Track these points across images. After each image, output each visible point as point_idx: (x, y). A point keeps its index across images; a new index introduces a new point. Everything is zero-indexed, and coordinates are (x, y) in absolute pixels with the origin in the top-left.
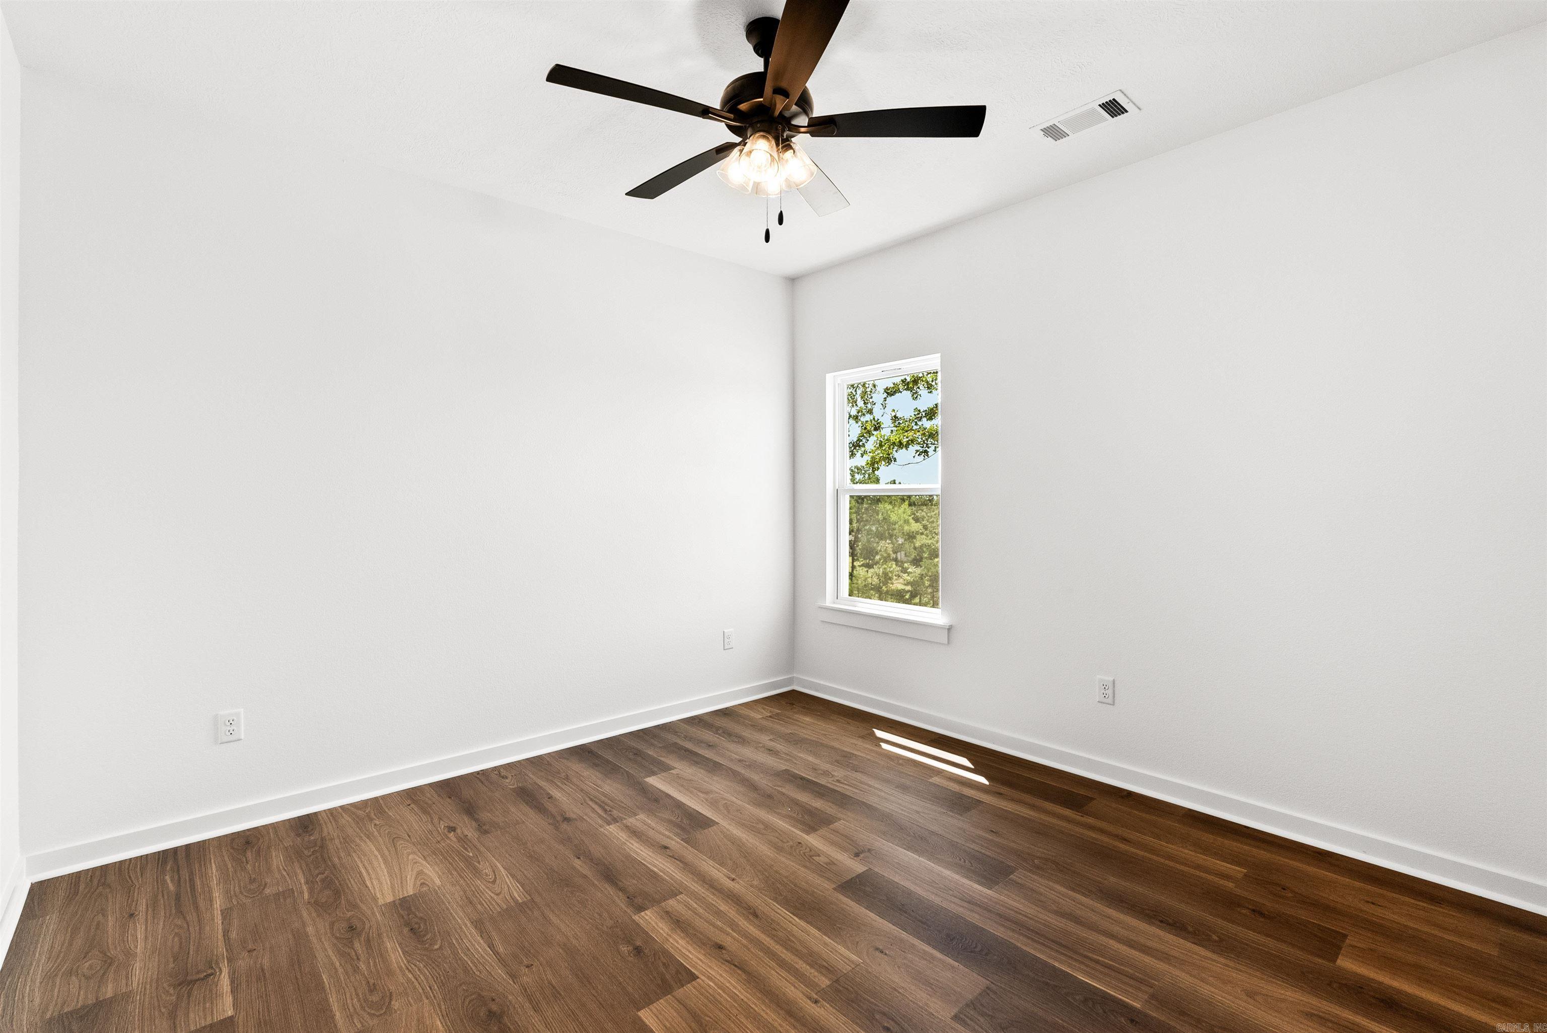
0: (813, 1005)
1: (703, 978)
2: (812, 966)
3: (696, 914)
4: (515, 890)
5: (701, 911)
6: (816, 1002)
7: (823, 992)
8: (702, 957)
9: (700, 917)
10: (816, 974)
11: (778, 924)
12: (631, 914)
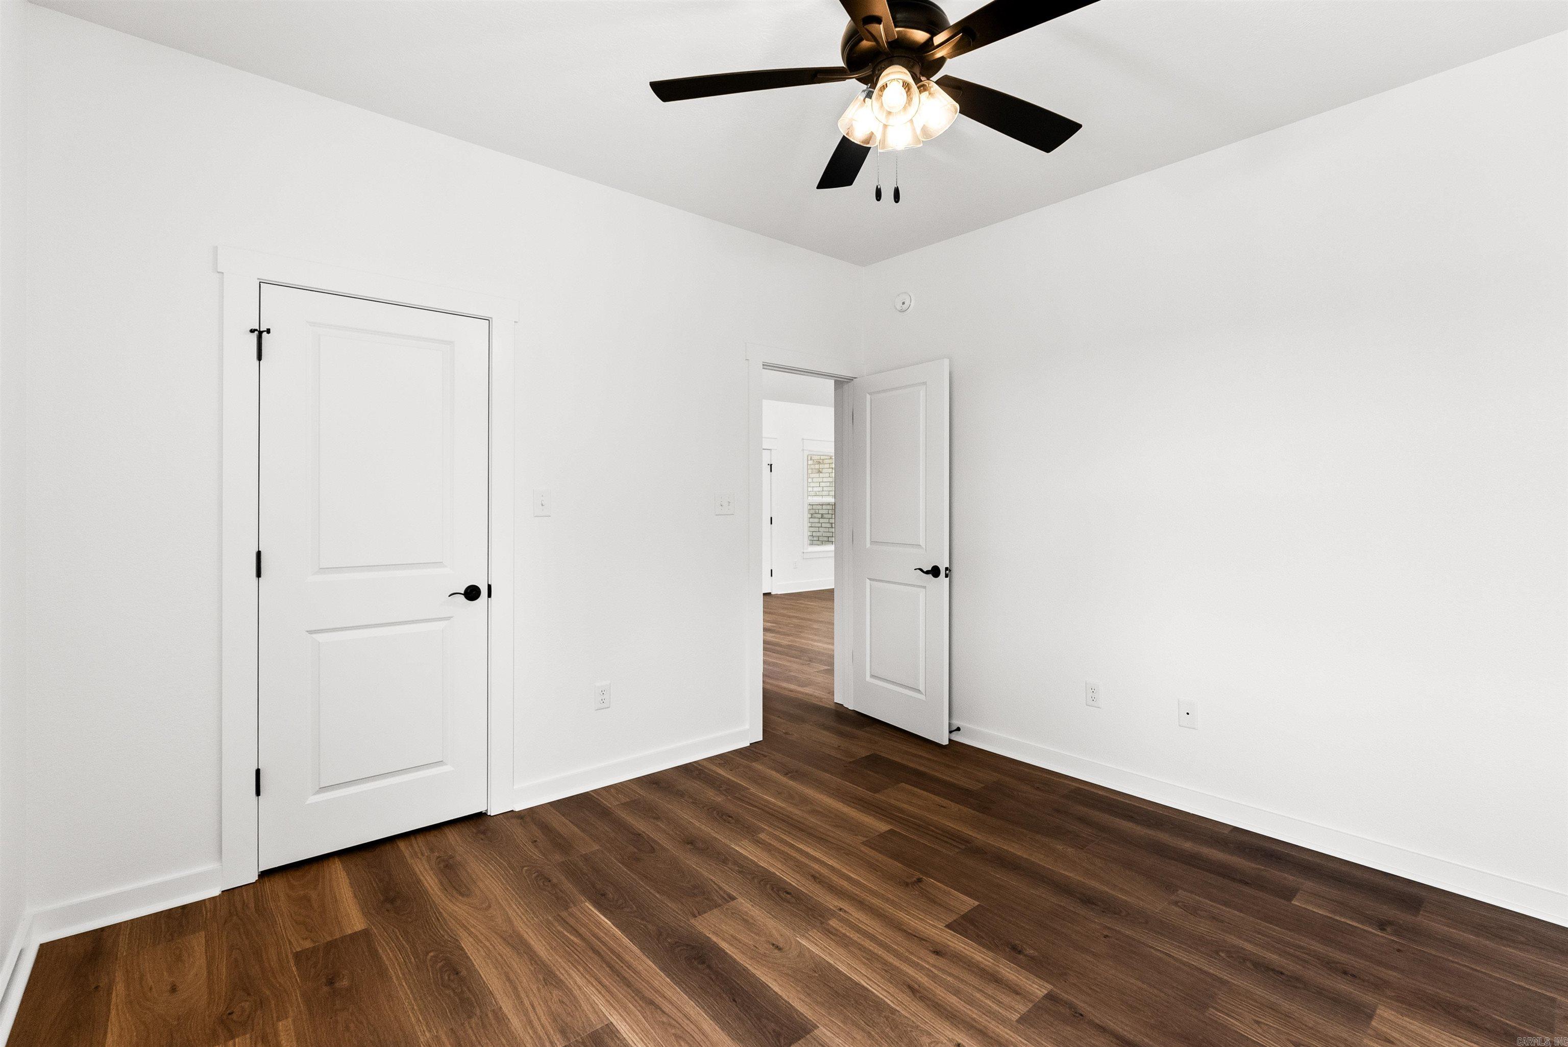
0: (842, 907)
1: (942, 927)
2: (844, 935)
3: (981, 990)
4: (1239, 1026)
5: (978, 995)
6: (841, 909)
7: (833, 914)
8: (950, 943)
9: (974, 987)
10: (841, 929)
11: (883, 977)
12: (1055, 989)
